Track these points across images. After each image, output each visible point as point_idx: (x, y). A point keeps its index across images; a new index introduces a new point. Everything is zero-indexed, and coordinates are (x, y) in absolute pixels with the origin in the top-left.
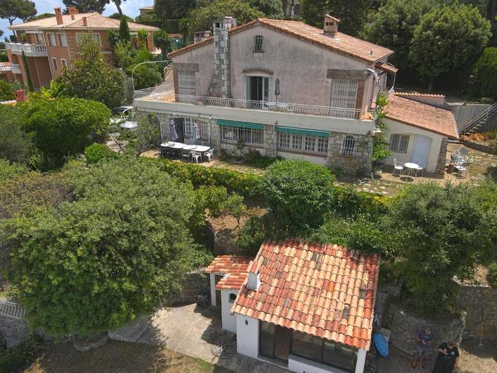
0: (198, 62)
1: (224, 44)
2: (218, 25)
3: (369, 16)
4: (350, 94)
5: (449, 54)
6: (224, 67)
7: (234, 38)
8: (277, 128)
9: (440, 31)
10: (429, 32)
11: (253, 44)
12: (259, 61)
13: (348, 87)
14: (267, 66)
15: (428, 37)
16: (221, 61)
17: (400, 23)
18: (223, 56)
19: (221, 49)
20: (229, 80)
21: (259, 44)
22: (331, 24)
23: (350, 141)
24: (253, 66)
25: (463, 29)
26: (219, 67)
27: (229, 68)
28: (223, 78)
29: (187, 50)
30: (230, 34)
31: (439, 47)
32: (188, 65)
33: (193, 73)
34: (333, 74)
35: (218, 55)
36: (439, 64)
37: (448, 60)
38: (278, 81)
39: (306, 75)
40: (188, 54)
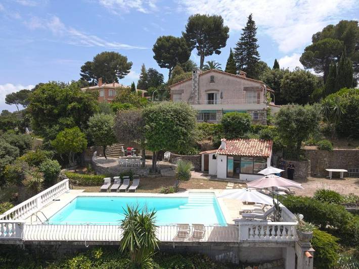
0: (184, 89)
1: (197, 79)
2: (194, 72)
3: (259, 77)
4: (254, 97)
5: (299, 90)
6: (197, 89)
7: (201, 77)
8: (222, 110)
9: (293, 80)
10: (288, 80)
11: (210, 79)
12: (213, 86)
13: (252, 94)
14: (216, 88)
15: (288, 82)
16: (196, 87)
17: (274, 79)
18: (196, 85)
19: (195, 81)
20: (199, 95)
21: (212, 80)
22: (243, 74)
23: (256, 114)
24: (210, 89)
25: (303, 79)
26: (194, 89)
27: (199, 90)
28: (196, 94)
29: (178, 84)
30: (199, 76)
31: (293, 87)
32: (179, 90)
33: (181, 94)
34: (246, 89)
35: (194, 84)
36: (294, 94)
37: (299, 92)
38: (222, 93)
39: (234, 90)
40: (179, 86)
